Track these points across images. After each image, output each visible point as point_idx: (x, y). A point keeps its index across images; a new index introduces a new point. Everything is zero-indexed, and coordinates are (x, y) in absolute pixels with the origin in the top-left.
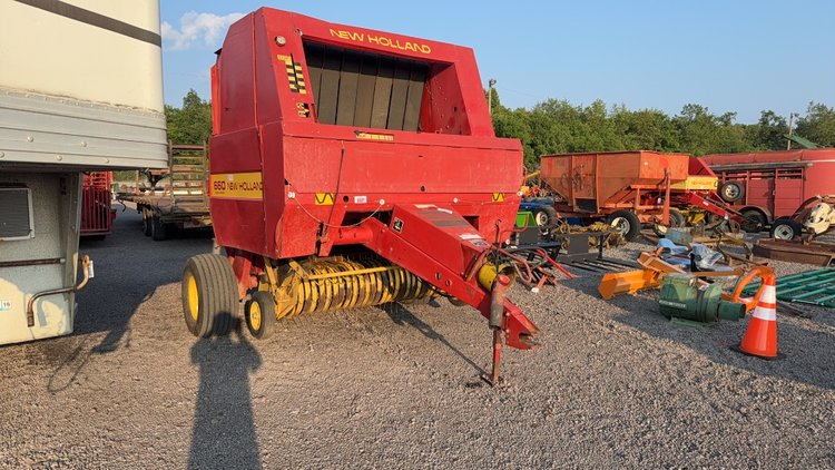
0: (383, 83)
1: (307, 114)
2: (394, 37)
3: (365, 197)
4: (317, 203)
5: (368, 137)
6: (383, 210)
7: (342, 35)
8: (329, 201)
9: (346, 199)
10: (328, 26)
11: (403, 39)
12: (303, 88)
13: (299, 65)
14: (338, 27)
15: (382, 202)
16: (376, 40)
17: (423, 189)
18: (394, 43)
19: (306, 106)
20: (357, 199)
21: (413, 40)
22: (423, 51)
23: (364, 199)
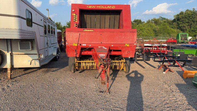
0: (107, 17)
1: (76, 26)
2: (104, 6)
3: (85, 44)
4: (73, 45)
5: (87, 30)
6: (90, 47)
7: (90, 7)
8: (76, 45)
9: (80, 45)
10: (87, 5)
11: (107, 6)
12: (77, 20)
13: (77, 15)
14: (89, 6)
15: (90, 46)
16: (99, 7)
17: (101, 43)
18: (104, 7)
19: (76, 24)
20: (83, 45)
21: (110, 5)
22: (113, 8)
23: (85, 45)
